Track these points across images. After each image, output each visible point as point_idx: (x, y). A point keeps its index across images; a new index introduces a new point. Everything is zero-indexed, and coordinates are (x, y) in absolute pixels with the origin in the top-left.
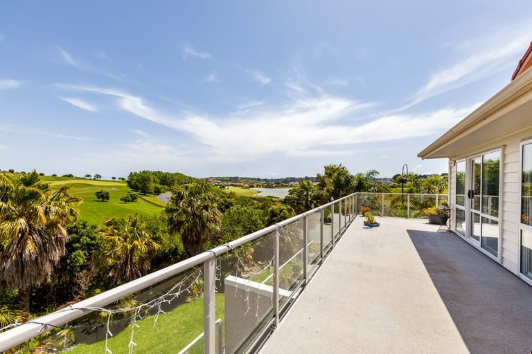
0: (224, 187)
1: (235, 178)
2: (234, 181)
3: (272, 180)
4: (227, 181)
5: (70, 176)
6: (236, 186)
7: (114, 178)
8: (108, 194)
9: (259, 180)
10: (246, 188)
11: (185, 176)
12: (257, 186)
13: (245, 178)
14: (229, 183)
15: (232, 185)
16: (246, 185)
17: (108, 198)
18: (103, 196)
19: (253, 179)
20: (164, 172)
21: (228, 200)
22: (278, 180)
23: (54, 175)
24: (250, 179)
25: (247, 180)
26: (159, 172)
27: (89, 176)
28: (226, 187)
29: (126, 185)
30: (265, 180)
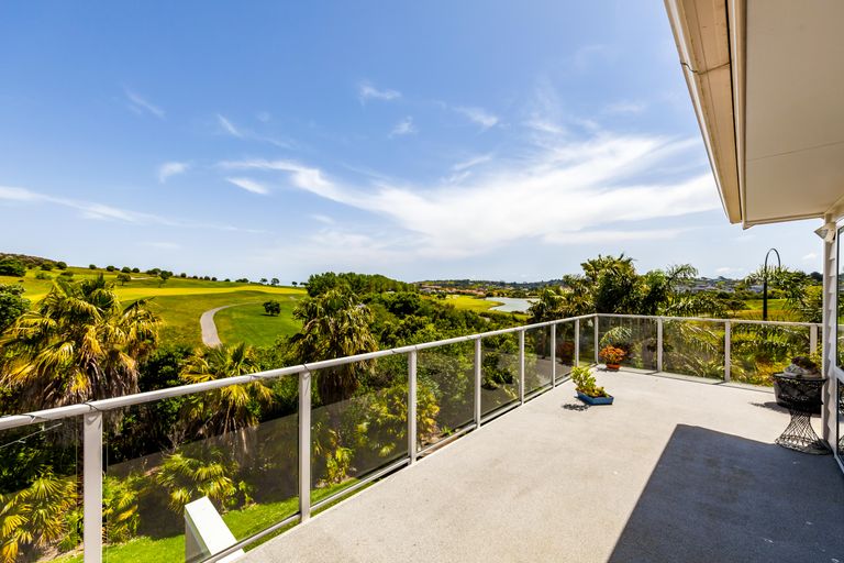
0: (444, 296)
1: (464, 281)
2: (462, 287)
3: (525, 285)
4: (451, 286)
5: (245, 281)
6: (464, 294)
7: (294, 283)
8: (278, 305)
9: (503, 284)
10: (481, 297)
11: (388, 280)
12: (499, 295)
13: (480, 282)
14: (454, 290)
15: (458, 293)
16: (481, 293)
17: (278, 311)
18: (273, 309)
19: (493, 283)
20: (357, 273)
21: (417, 318)
22: (536, 284)
23: (228, 280)
24: (488, 282)
25: (483, 284)
26: (351, 274)
27: (265, 280)
28: (448, 297)
29: (306, 292)
30: (514, 284)
